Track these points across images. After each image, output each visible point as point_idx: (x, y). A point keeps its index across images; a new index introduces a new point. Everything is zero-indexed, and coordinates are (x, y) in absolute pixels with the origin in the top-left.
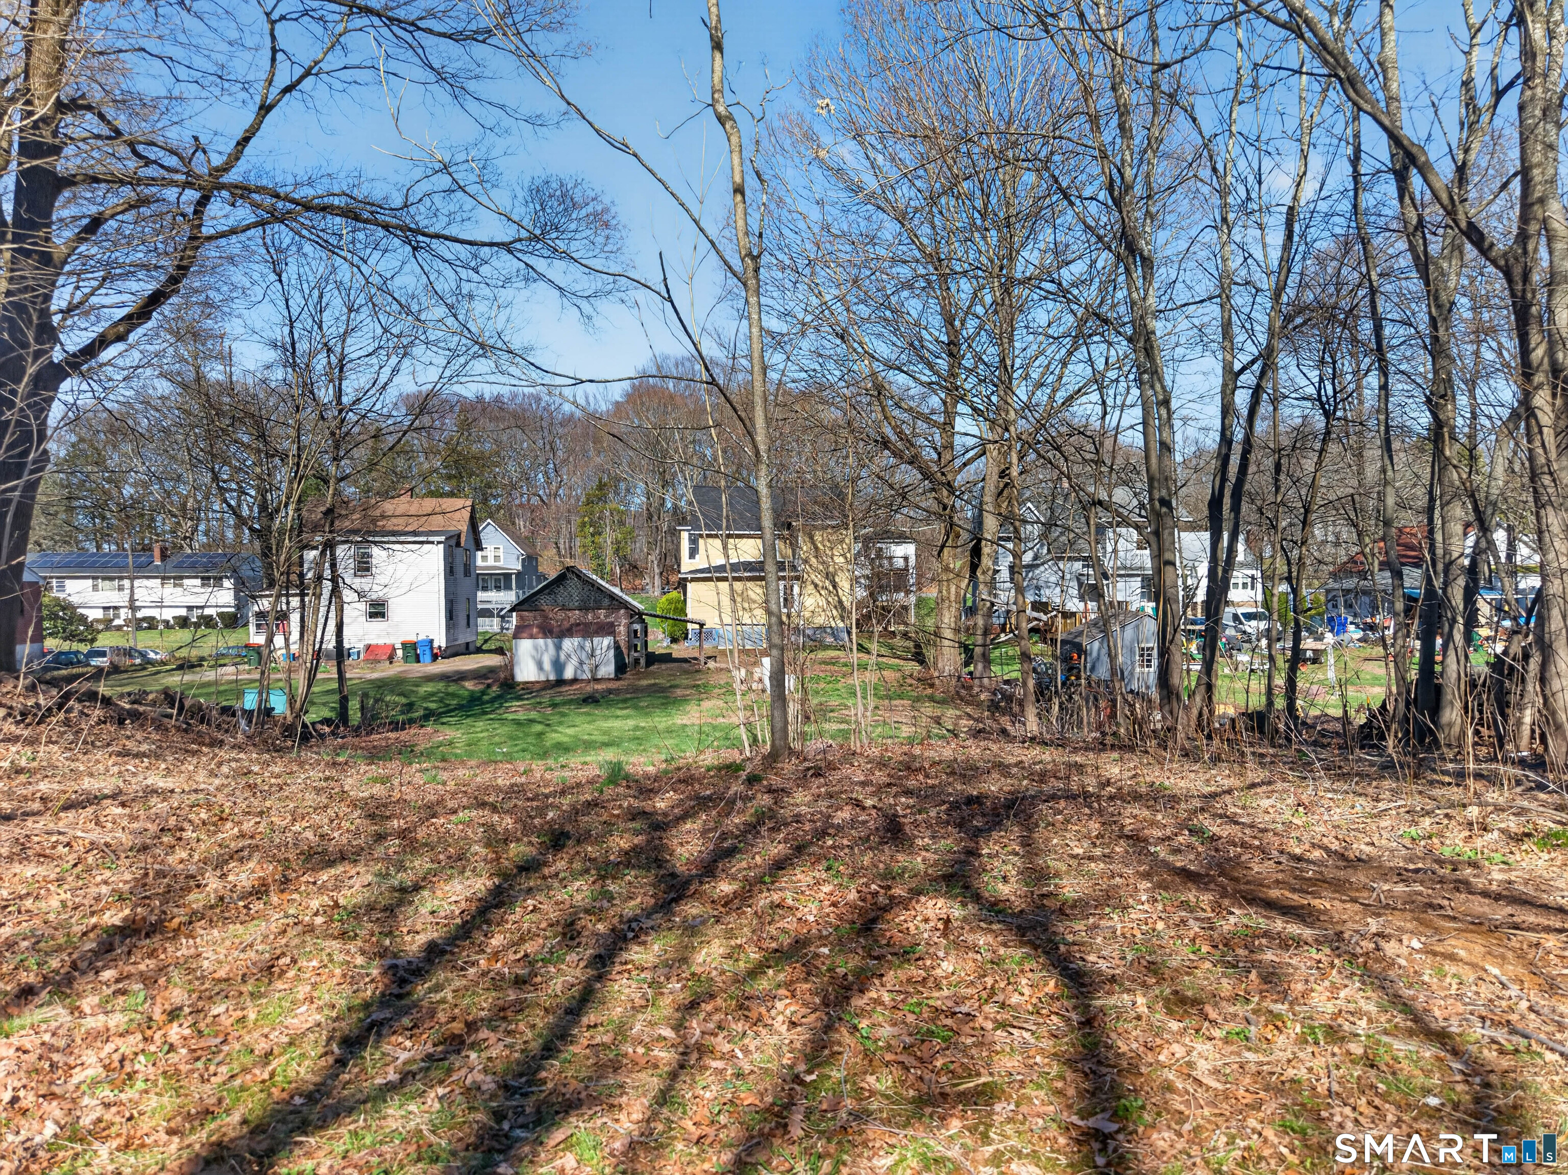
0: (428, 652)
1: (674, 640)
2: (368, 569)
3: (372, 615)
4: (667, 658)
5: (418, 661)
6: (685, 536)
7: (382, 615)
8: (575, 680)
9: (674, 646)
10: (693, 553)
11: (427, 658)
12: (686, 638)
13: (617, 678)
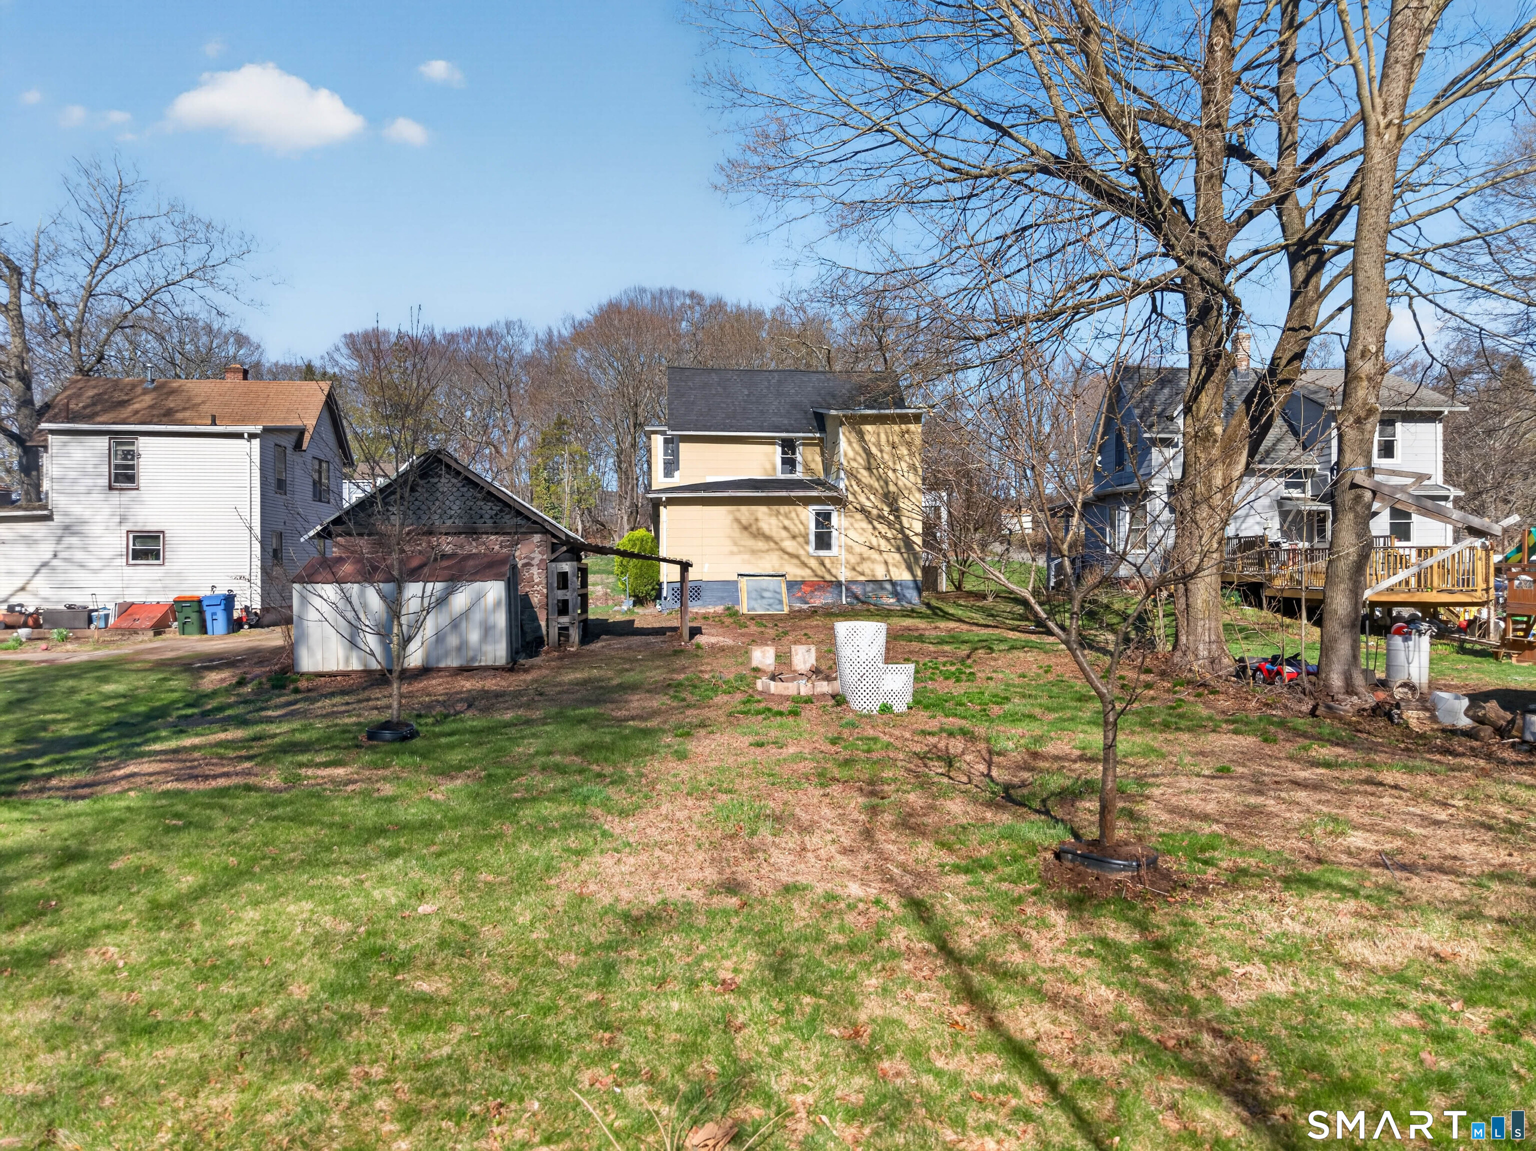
0: (221, 616)
1: (639, 601)
2: (131, 479)
3: (138, 555)
4: (626, 629)
5: (203, 630)
6: (658, 442)
7: (156, 555)
8: (425, 671)
9: (639, 610)
10: (671, 467)
11: (218, 625)
12: (659, 596)
13: (512, 667)
